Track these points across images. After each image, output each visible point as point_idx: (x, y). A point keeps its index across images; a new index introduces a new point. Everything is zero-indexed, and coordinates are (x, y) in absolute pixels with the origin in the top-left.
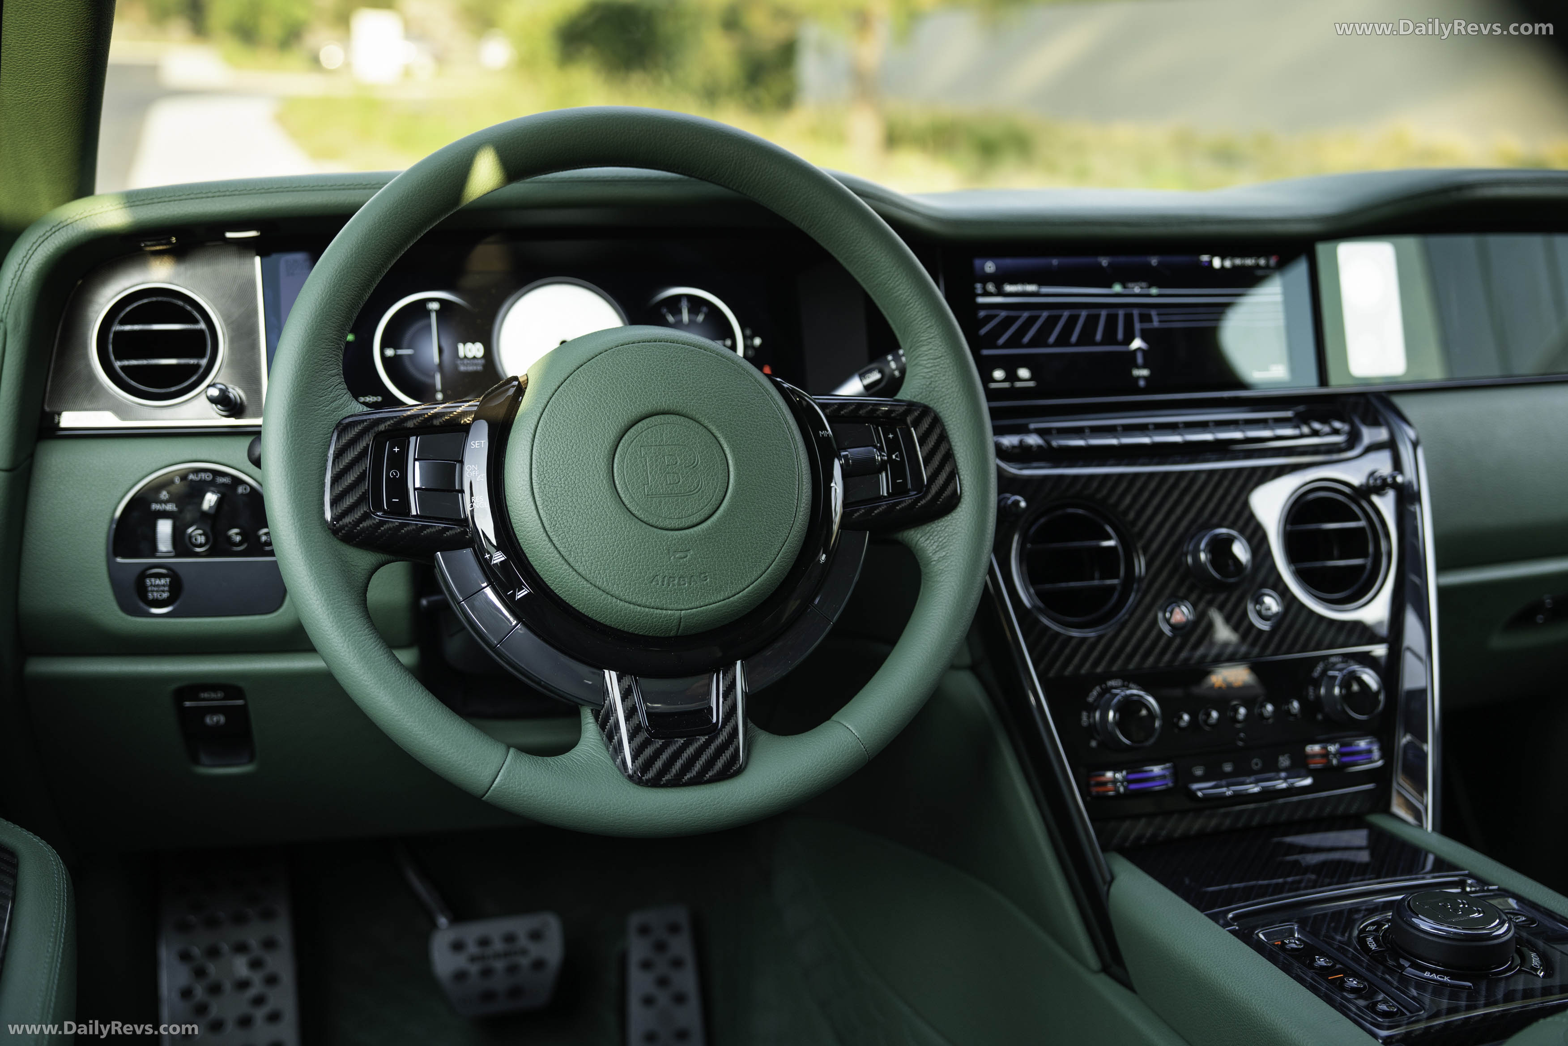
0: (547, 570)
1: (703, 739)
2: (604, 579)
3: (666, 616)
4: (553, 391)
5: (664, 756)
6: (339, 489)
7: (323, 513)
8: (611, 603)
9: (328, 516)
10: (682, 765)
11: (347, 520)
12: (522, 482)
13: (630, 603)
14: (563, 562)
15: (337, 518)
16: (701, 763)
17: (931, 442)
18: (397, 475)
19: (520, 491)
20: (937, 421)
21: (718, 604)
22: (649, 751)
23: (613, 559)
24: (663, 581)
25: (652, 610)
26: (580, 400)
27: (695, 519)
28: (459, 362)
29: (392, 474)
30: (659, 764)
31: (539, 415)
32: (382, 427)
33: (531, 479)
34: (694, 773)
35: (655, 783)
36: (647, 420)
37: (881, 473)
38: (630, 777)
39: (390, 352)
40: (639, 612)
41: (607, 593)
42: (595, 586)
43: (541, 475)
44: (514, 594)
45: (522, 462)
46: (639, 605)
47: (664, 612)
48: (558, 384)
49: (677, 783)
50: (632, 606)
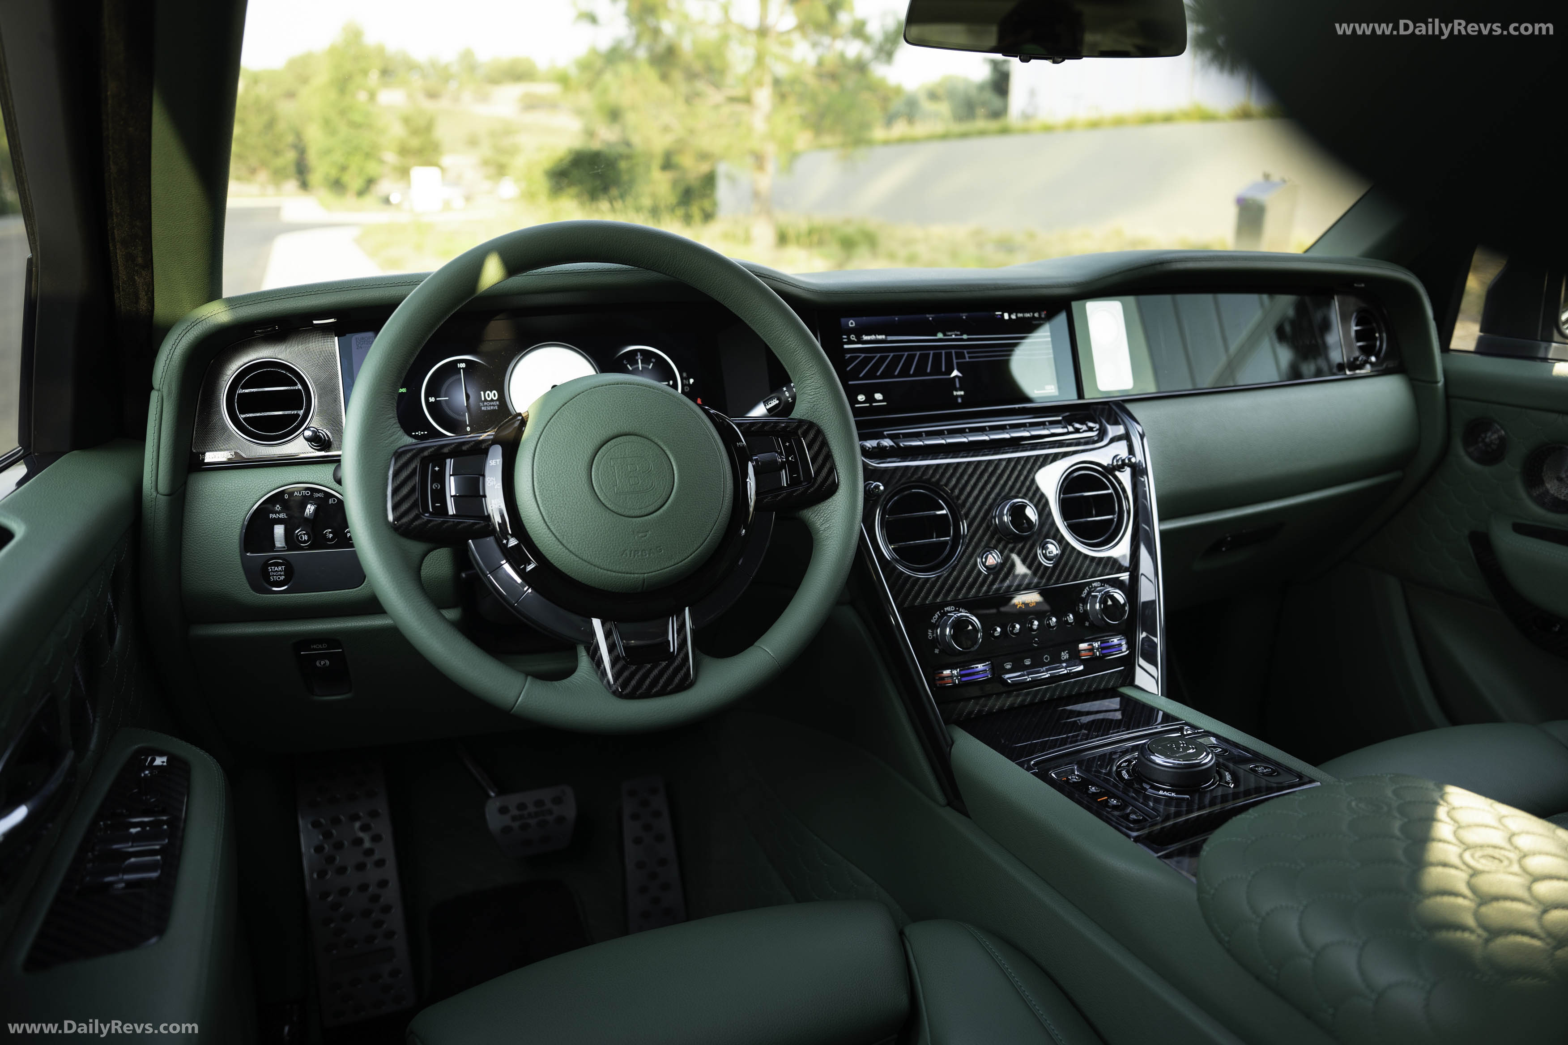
0: (548, 550)
1: (664, 664)
2: (589, 554)
3: (634, 578)
4: (546, 422)
5: (637, 677)
6: (397, 498)
7: (387, 516)
8: (594, 571)
9: (391, 518)
10: (650, 682)
11: (404, 520)
12: (527, 488)
13: (608, 570)
14: (559, 543)
15: (396, 519)
16: (664, 680)
17: (816, 447)
18: (438, 486)
19: (526, 495)
20: (819, 432)
21: (670, 568)
22: (626, 674)
23: (594, 539)
24: (631, 554)
25: (623, 574)
26: (565, 428)
27: (651, 509)
28: (481, 404)
29: (435, 487)
30: (633, 682)
31: (537, 440)
32: (426, 453)
33: (533, 485)
34: (659, 687)
35: (632, 696)
36: (614, 440)
37: (781, 470)
38: (615, 693)
39: (432, 400)
40: (614, 576)
41: (591, 564)
42: (582, 560)
43: (540, 482)
44: (525, 568)
45: (526, 474)
46: (614, 572)
47: (632, 575)
48: (550, 417)
49: (647, 695)
50: (609, 572)
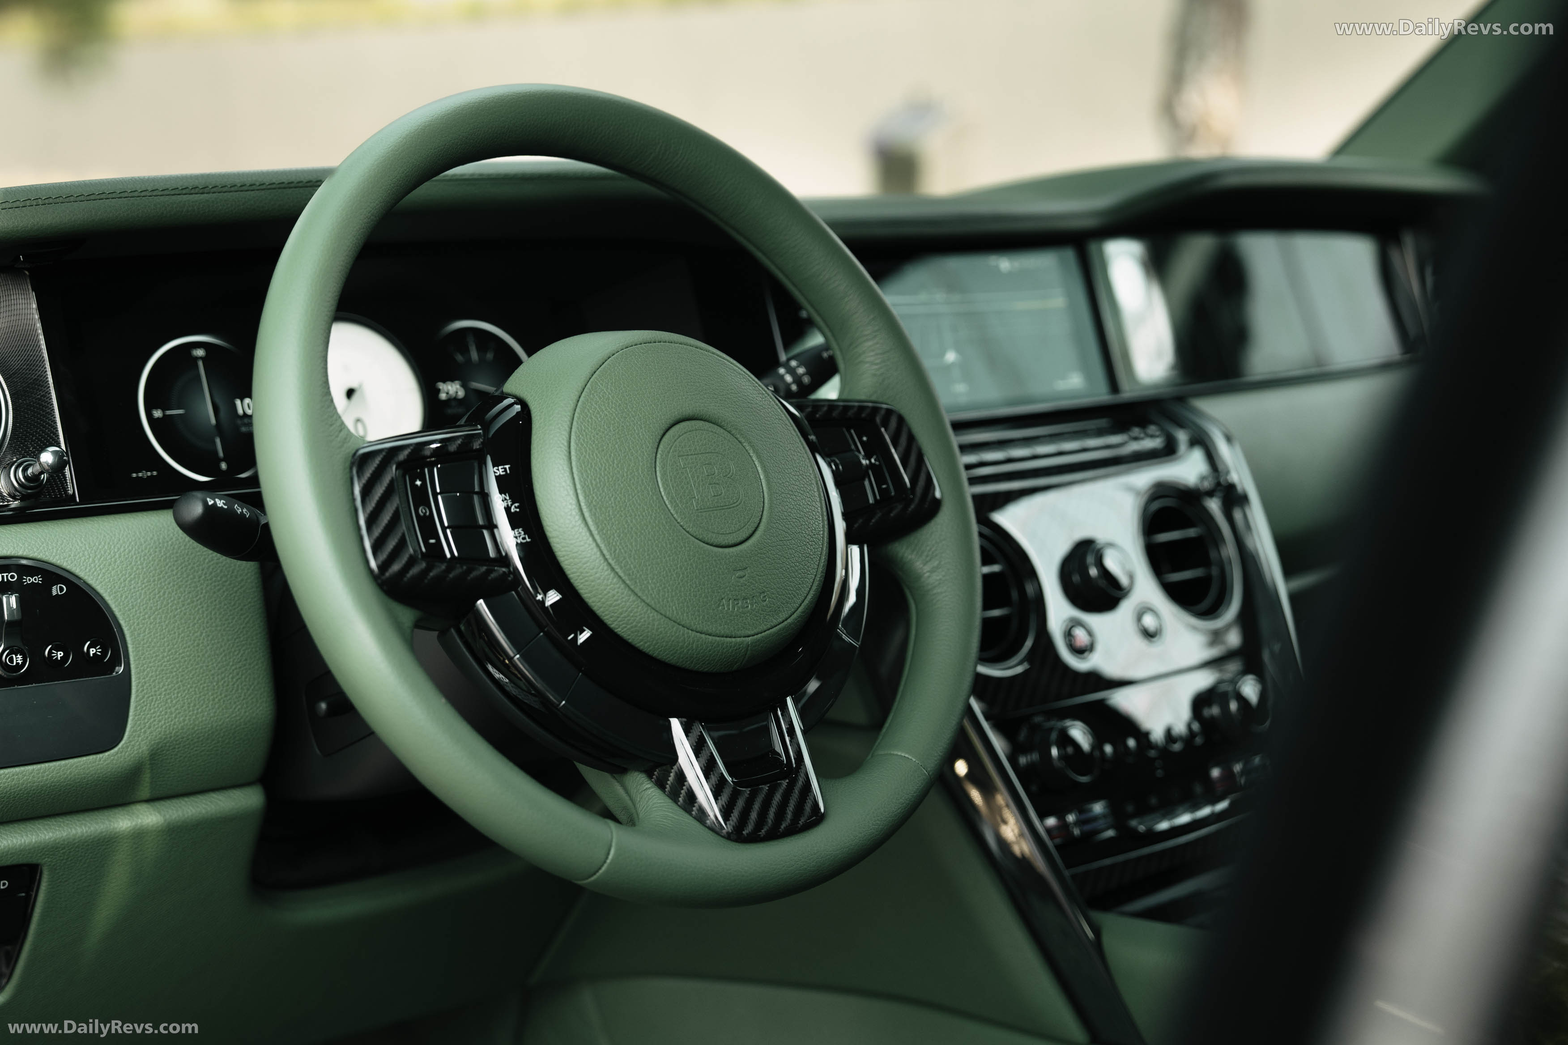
0: (610, 606)
1: (785, 783)
2: (674, 607)
3: (736, 643)
4: (575, 401)
5: (757, 806)
6: (377, 532)
7: (367, 562)
8: (683, 635)
9: (373, 564)
10: (774, 813)
11: (396, 567)
12: (570, 507)
13: (701, 633)
14: (630, 592)
15: (383, 567)
16: (791, 809)
17: (903, 440)
18: (426, 512)
19: (569, 517)
20: (901, 420)
21: (778, 627)
22: (740, 803)
23: (679, 584)
24: (729, 605)
25: (722, 639)
26: (606, 409)
28: (239, 422)
29: (422, 512)
30: (754, 815)
31: (568, 429)
32: (402, 456)
33: (578, 501)
34: (788, 821)
35: (754, 839)
37: (864, 479)
38: (729, 837)
39: (158, 414)
40: (711, 643)
41: (679, 624)
42: (665, 616)
43: (588, 496)
44: (575, 639)
45: (564, 484)
46: (710, 635)
47: (733, 640)
48: (577, 394)
49: (774, 835)
50: (703, 636)
